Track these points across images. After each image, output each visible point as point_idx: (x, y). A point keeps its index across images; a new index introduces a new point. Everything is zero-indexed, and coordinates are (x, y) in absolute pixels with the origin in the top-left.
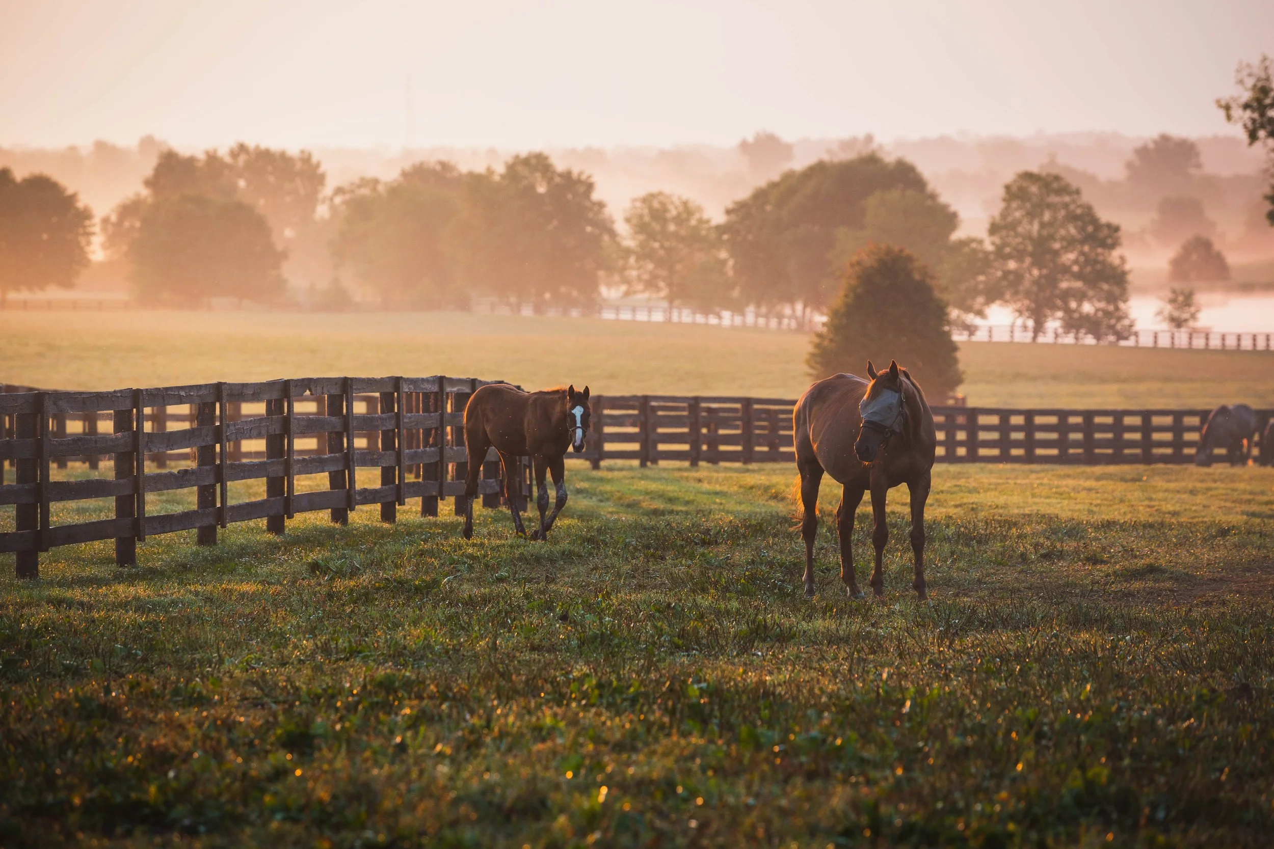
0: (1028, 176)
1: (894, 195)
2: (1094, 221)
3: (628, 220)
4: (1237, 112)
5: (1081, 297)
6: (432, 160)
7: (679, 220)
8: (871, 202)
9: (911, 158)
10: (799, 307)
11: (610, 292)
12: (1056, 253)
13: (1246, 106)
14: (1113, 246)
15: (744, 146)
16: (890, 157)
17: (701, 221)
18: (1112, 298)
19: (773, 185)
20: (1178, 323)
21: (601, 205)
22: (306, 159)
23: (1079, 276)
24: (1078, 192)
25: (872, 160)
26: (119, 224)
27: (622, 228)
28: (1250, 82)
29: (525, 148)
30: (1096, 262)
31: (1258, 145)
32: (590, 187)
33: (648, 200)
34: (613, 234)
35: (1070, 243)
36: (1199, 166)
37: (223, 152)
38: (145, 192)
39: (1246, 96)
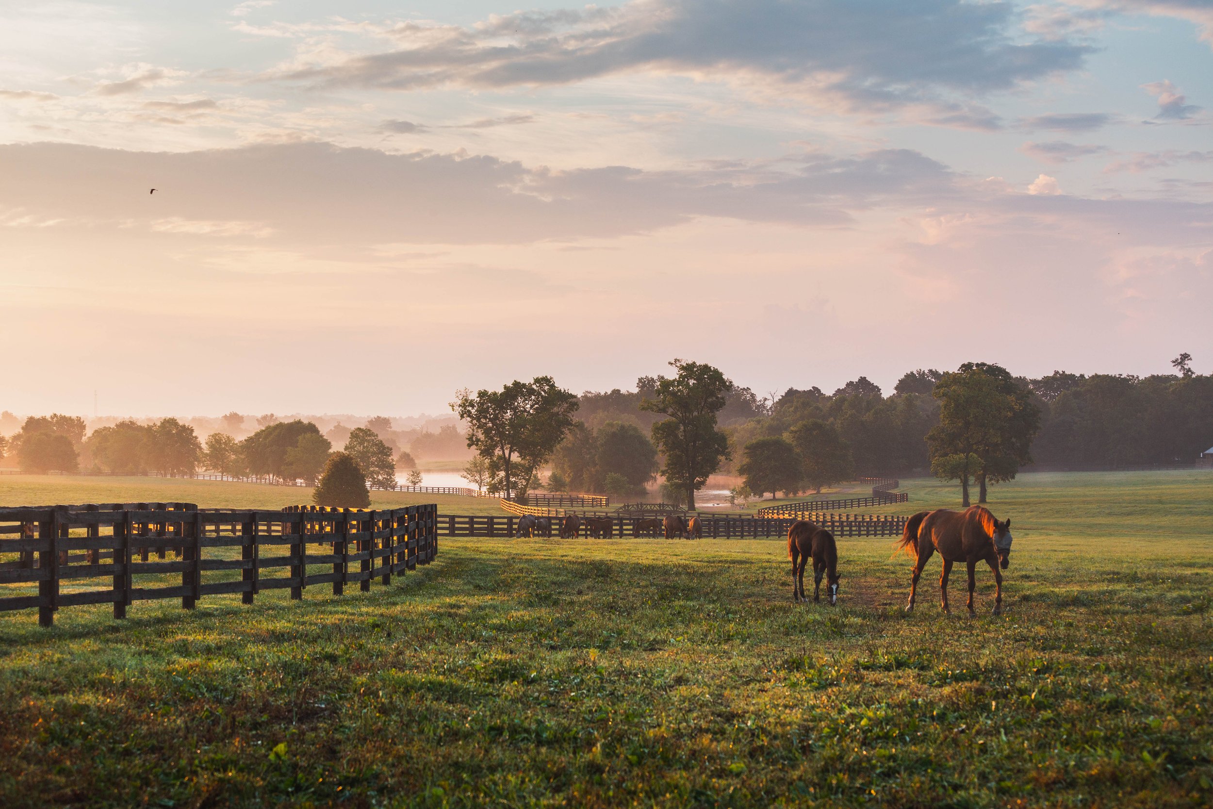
0: (359, 429)
1: (308, 435)
2: (383, 446)
3: (207, 443)
4: (456, 408)
5: (378, 473)
6: (127, 421)
7: (225, 443)
8: (300, 438)
9: (313, 422)
10: (271, 476)
11: (200, 470)
12: (369, 457)
13: (460, 406)
14: (389, 456)
15: (226, 417)
16: (306, 422)
17: (234, 444)
18: (389, 474)
19: (262, 431)
20: (415, 483)
21: (196, 438)
22: (79, 419)
23: (377, 466)
24: (377, 435)
25: (299, 422)
26: (12, 443)
27: (204, 446)
28: (461, 397)
29: (169, 416)
30: (383, 461)
31: (464, 419)
32: (192, 431)
33: (214, 436)
34: (200, 448)
35: (374, 454)
36: (390, 427)
37: (48, 417)
38: (21, 431)
39: (460, 402)
